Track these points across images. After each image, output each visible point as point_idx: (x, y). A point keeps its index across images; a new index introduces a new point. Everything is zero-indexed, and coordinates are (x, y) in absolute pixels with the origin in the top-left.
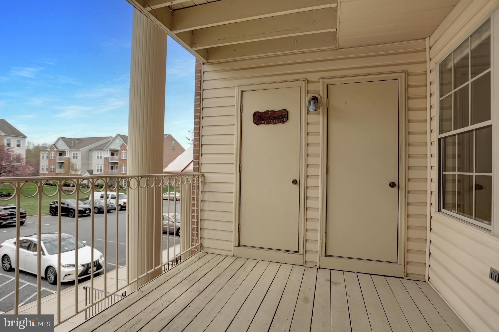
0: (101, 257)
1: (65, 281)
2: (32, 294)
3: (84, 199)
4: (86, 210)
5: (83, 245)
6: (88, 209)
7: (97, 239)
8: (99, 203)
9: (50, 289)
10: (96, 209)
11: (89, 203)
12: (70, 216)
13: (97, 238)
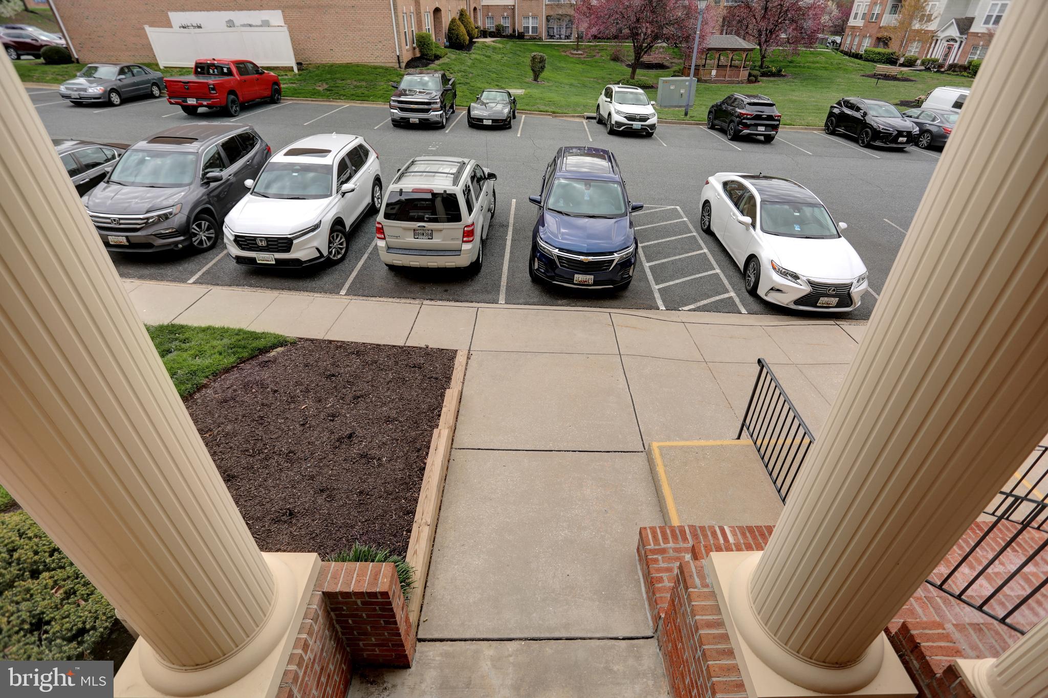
0: (860, 279)
1: (769, 299)
2: (712, 296)
3: (914, 102)
4: (900, 133)
5: (835, 233)
6: (905, 134)
7: (886, 220)
8: (941, 122)
9: (742, 301)
10: (928, 137)
11: (917, 118)
12: (860, 142)
13: (888, 220)
